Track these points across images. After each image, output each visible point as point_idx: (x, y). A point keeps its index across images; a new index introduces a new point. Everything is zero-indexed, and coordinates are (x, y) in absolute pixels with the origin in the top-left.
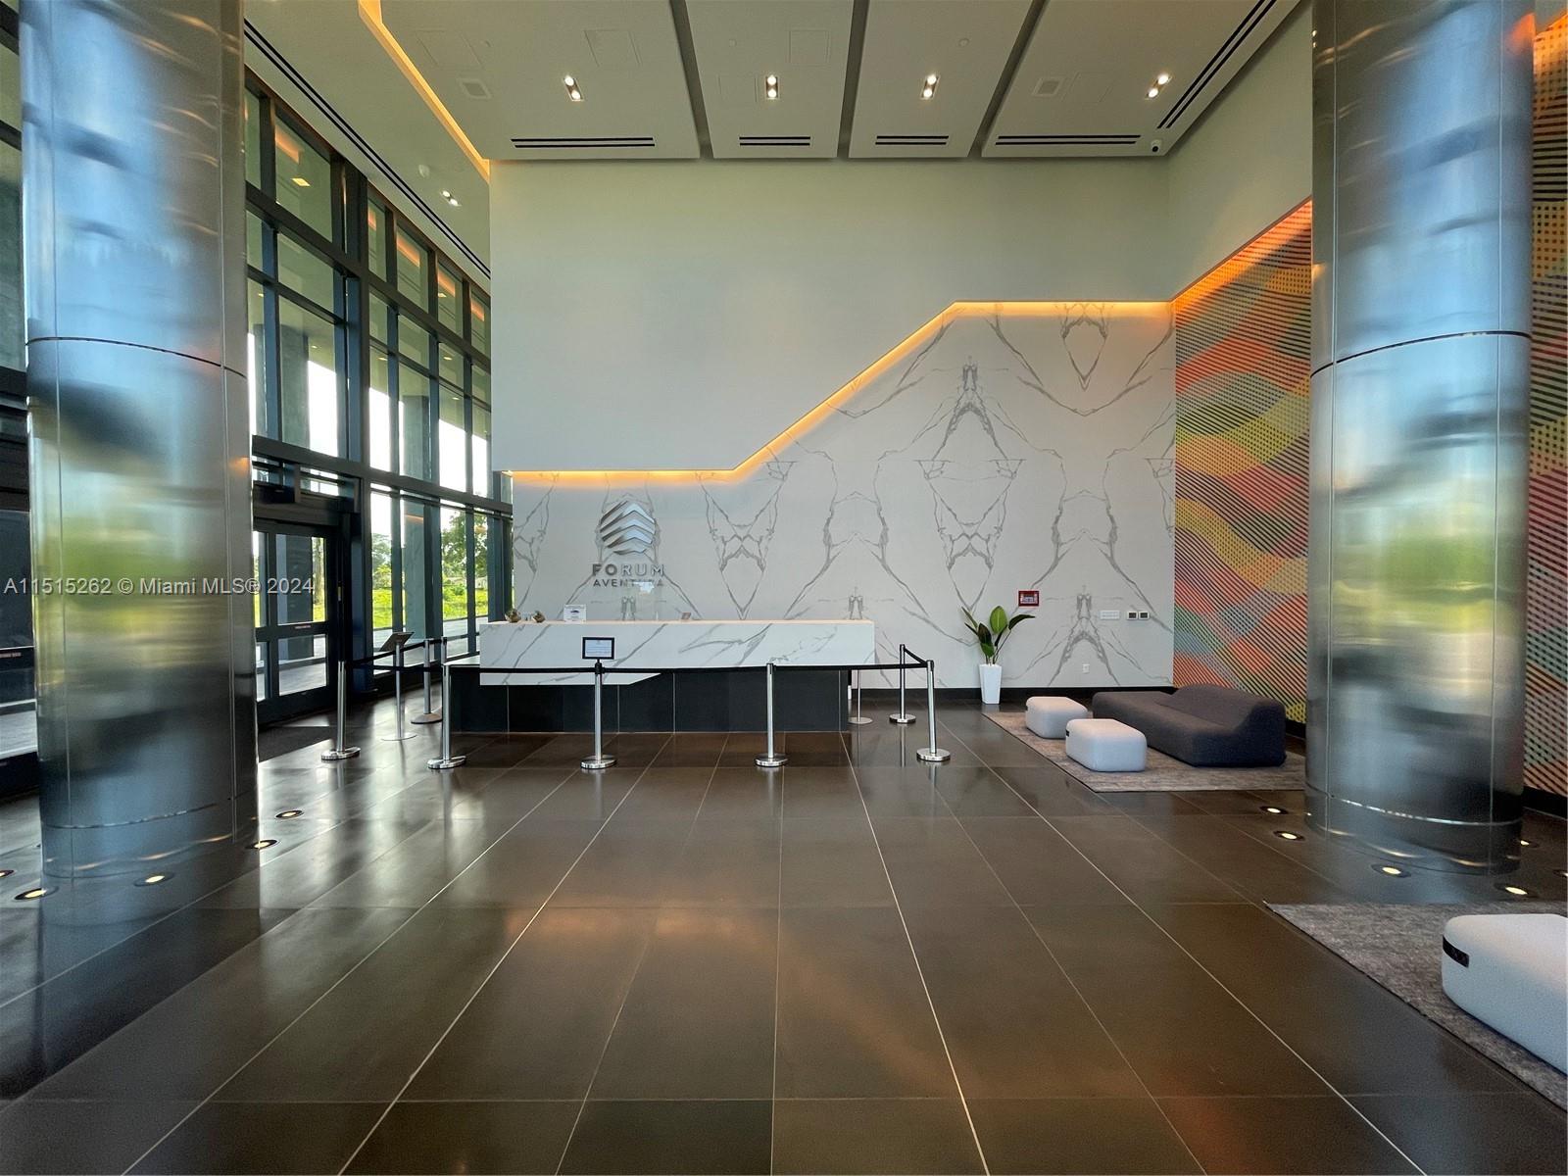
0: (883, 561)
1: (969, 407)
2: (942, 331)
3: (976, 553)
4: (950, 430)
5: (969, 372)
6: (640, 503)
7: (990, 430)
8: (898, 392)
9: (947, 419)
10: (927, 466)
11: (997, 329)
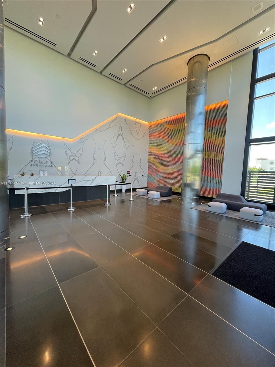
0: (105, 164)
1: (120, 135)
2: (116, 118)
3: (121, 163)
4: (117, 139)
5: (121, 127)
6: (45, 144)
7: (124, 140)
8: (108, 128)
9: (117, 136)
10: (113, 145)
11: (125, 120)
